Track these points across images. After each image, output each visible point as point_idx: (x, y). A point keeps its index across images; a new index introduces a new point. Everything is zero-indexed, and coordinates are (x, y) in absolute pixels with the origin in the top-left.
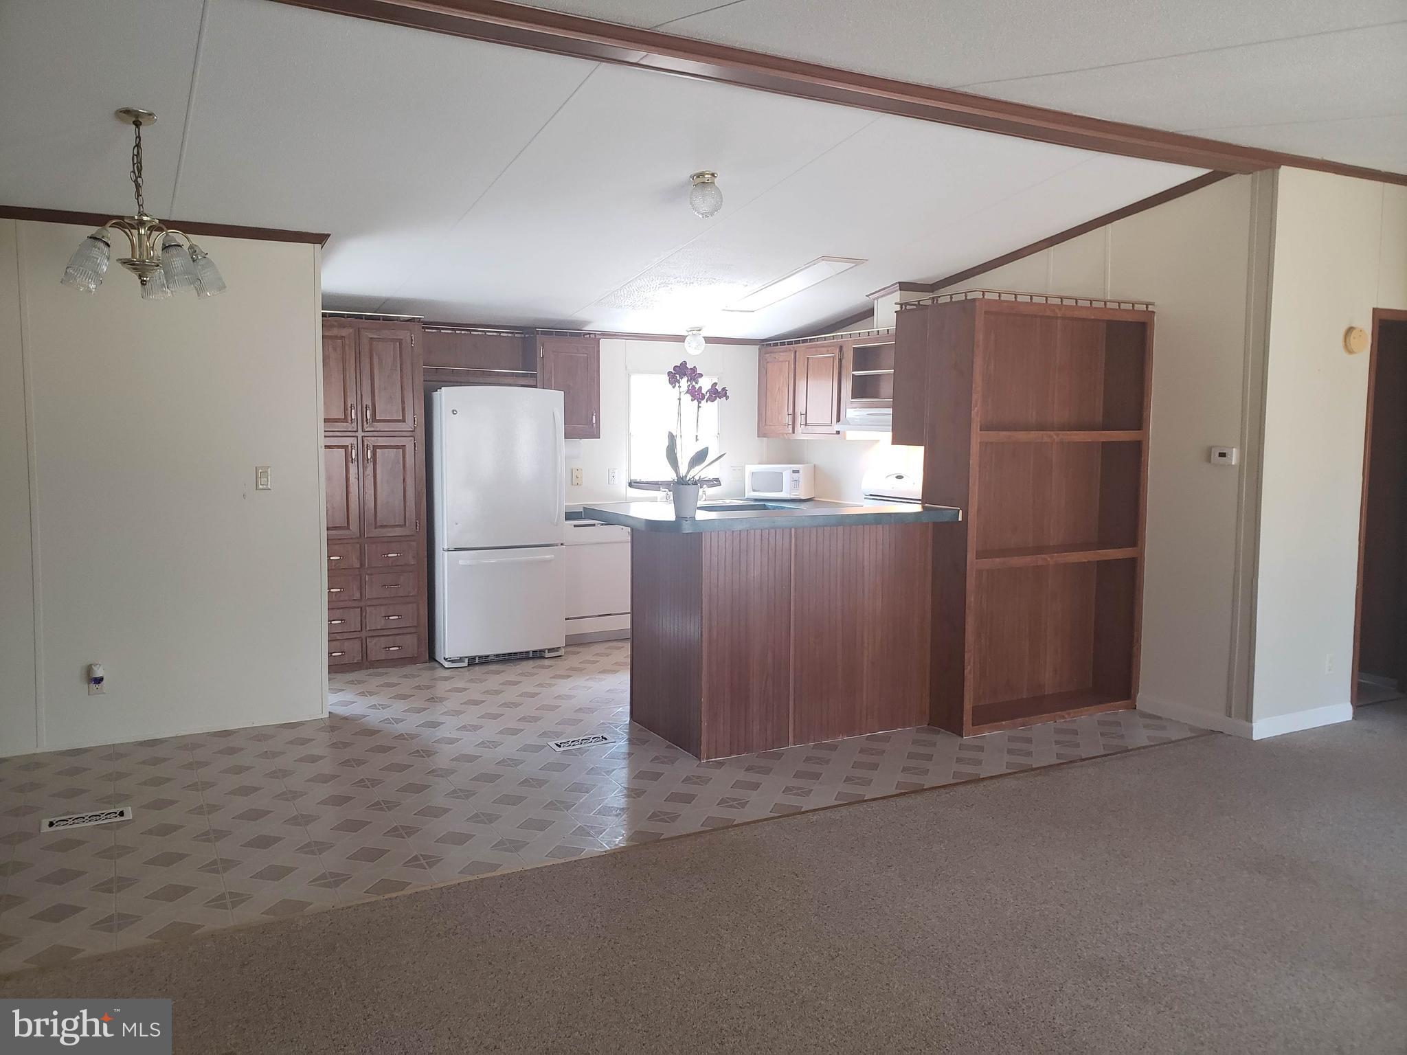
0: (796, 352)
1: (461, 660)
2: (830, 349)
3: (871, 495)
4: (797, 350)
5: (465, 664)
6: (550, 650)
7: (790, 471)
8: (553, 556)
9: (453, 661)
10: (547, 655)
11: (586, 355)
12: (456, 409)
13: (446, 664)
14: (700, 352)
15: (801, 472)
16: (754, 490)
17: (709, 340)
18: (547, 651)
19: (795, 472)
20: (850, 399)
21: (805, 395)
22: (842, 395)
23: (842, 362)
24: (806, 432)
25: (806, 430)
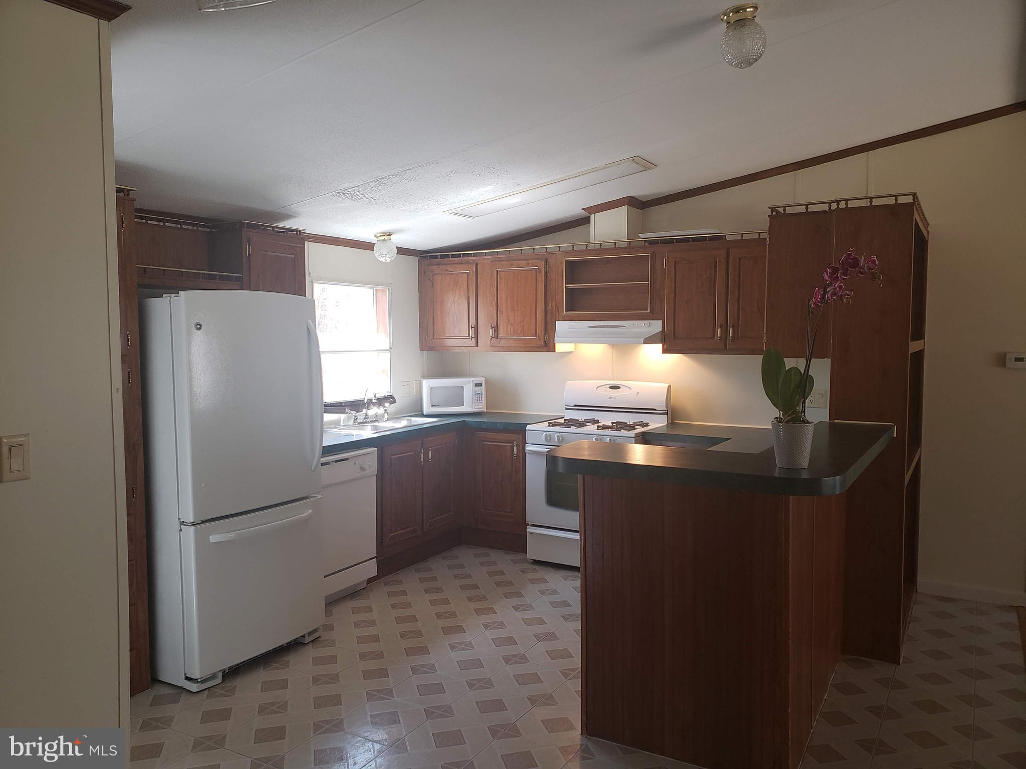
0: (477, 264)
1: (213, 676)
2: (530, 262)
3: (575, 406)
4: (479, 262)
5: (219, 680)
6: (310, 634)
7: (472, 385)
8: (310, 511)
9: (203, 682)
10: (307, 640)
11: (293, 256)
12: (201, 323)
13: (194, 687)
14: (389, 260)
15: (484, 385)
16: (433, 406)
17: (401, 251)
18: (306, 636)
19: (477, 385)
20: (562, 311)
21: (495, 308)
22: (549, 308)
23: (548, 275)
24: (498, 345)
25: (499, 343)
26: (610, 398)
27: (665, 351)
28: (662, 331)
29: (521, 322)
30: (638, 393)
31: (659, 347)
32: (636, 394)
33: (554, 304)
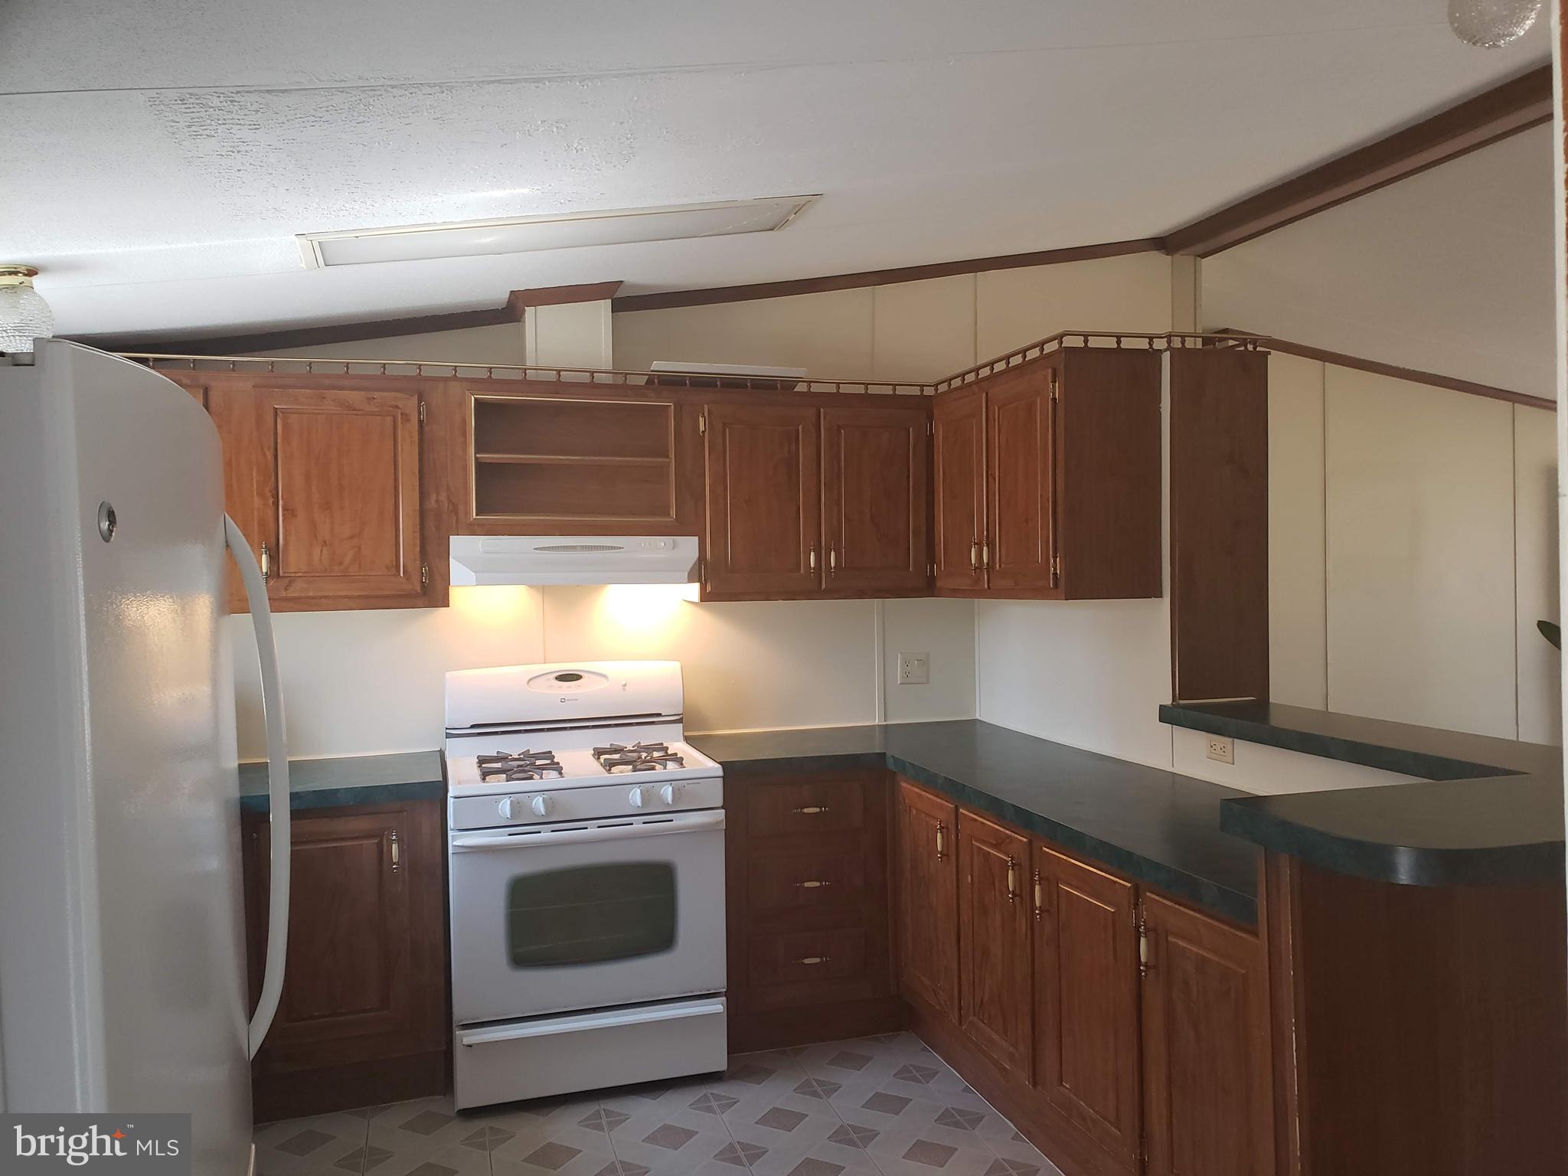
2: (376, 395)
3: (473, 727)
20: (467, 513)
21: (271, 501)
22: (432, 503)
23: (426, 429)
24: (284, 594)
25: (286, 589)
26: (563, 700)
27: (705, 597)
28: (699, 559)
29: (352, 537)
30: (625, 685)
31: (693, 590)
32: (621, 687)
33: (443, 496)
